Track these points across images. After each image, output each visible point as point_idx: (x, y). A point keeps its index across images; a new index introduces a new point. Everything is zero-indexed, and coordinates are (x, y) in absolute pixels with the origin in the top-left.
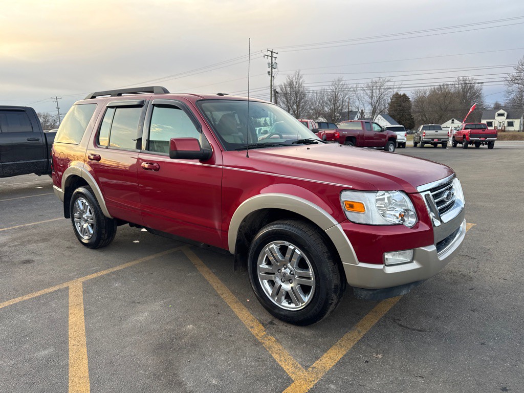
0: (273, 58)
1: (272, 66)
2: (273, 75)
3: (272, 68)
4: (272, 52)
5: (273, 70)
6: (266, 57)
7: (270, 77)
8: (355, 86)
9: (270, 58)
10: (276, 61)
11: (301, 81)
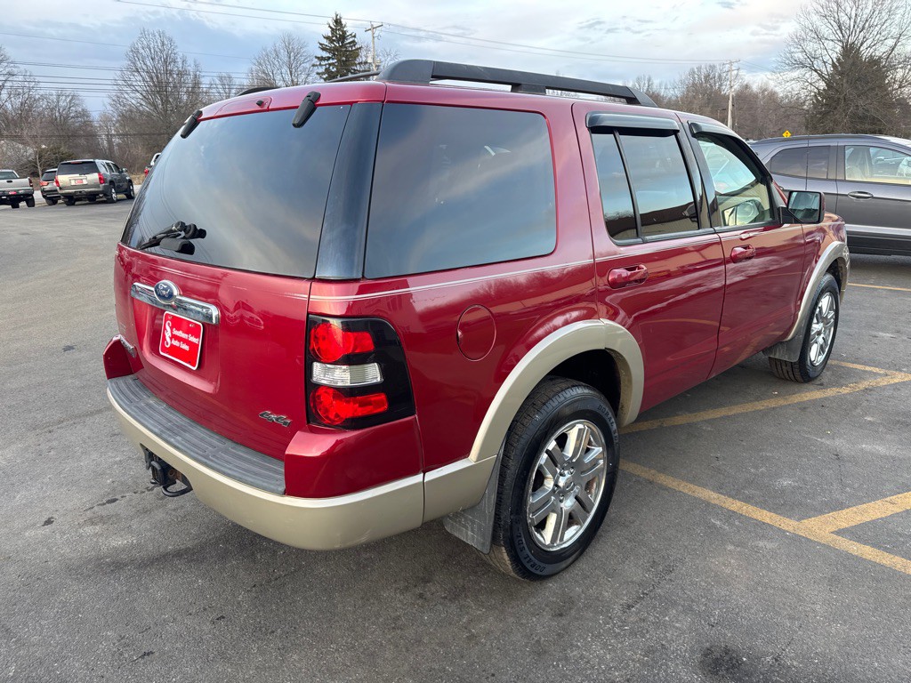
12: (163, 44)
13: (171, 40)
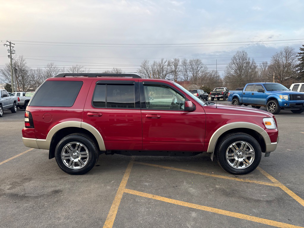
0: (11, 47)
1: (11, 52)
2: (12, 58)
3: (11, 53)
4: (10, 43)
5: (12, 55)
6: (6, 45)
7: (10, 59)
8: (62, 69)
9: (9, 47)
10: (14, 49)
11: (24, 63)
12: (243, 55)
13: (246, 53)
